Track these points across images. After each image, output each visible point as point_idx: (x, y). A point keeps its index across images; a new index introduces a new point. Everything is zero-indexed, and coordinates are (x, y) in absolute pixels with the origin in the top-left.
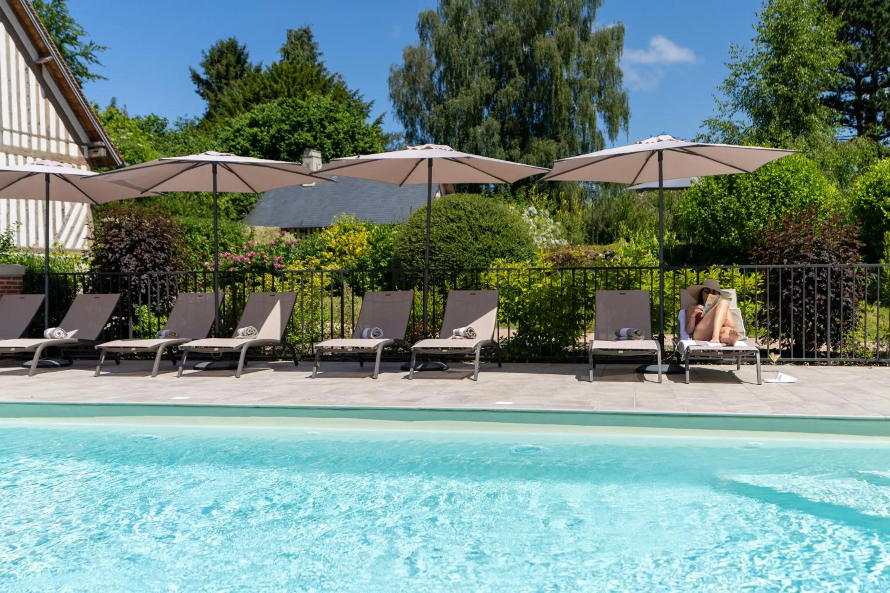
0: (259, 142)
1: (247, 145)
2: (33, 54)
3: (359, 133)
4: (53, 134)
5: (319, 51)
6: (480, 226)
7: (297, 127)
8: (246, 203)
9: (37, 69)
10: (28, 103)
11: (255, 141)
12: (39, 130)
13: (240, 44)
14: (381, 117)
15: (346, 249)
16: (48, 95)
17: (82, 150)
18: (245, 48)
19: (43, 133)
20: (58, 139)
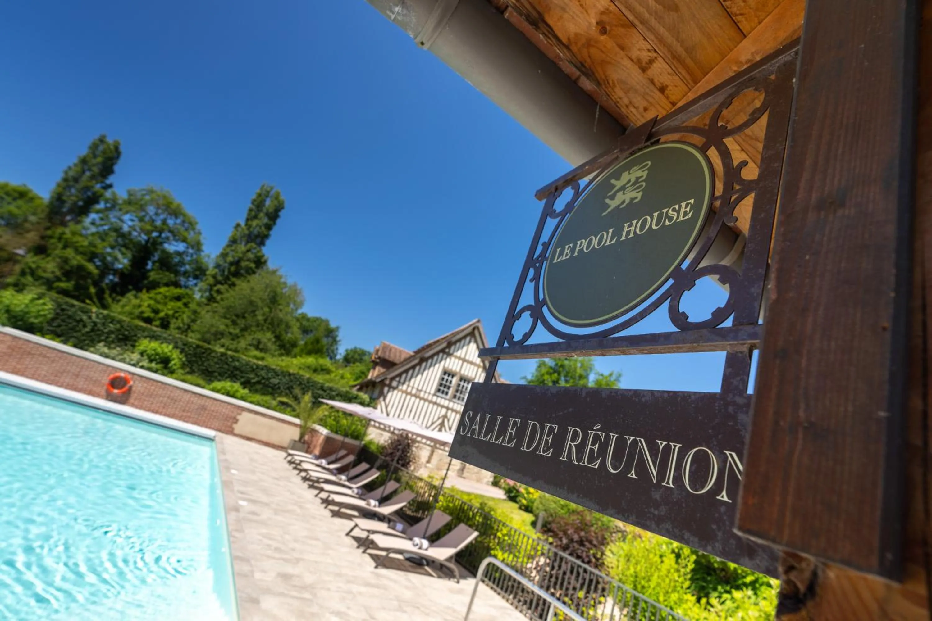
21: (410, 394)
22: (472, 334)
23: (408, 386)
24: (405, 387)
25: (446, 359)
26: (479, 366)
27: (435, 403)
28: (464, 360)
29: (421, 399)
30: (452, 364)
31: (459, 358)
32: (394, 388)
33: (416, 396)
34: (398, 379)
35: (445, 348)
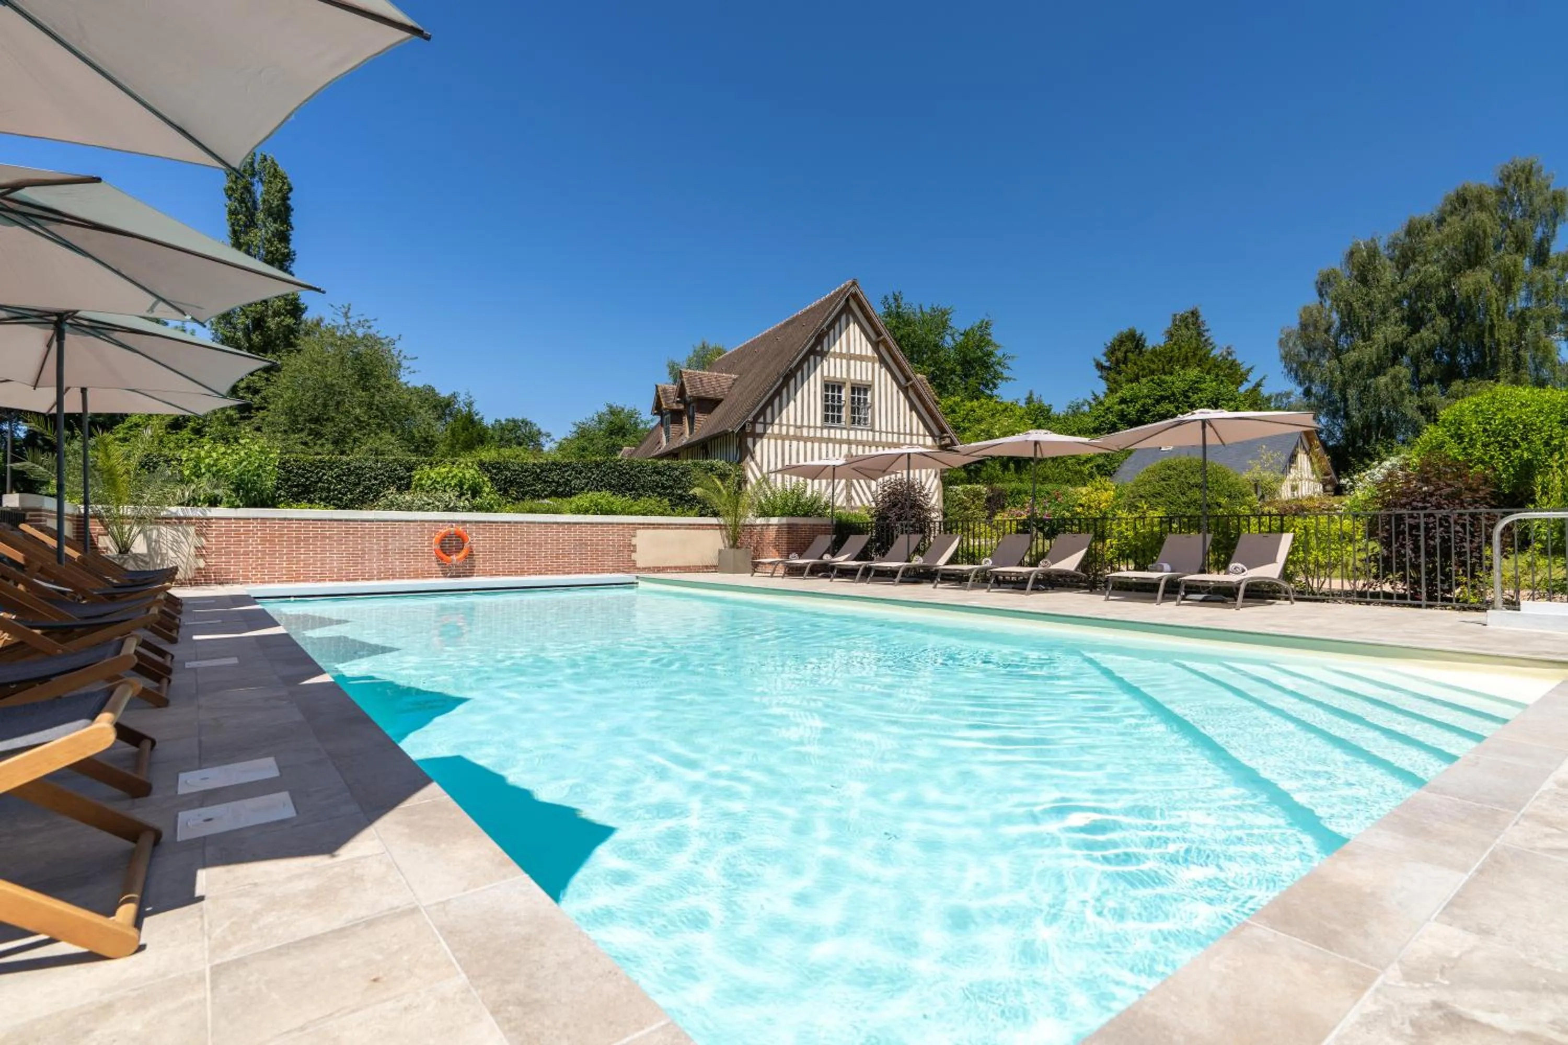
0: (1126, 416)
1: (1115, 419)
2: (902, 380)
3: (1223, 400)
4: (915, 432)
5: (1206, 328)
6: (1189, 483)
7: (1162, 399)
8: (1109, 468)
9: (905, 390)
10: (899, 413)
11: (1122, 416)
12: (905, 430)
13: (1138, 332)
14: (1261, 380)
15: (1092, 504)
16: (913, 407)
17: (935, 441)
18: (1142, 335)
19: (908, 431)
20: (918, 435)
21: (787, 437)
22: (846, 309)
23: (781, 425)
24: (776, 429)
25: (822, 361)
26: (872, 360)
27: (829, 440)
28: (851, 357)
29: (806, 440)
30: (831, 368)
31: (841, 356)
32: (761, 436)
33: (798, 439)
34: (761, 420)
35: (815, 345)
